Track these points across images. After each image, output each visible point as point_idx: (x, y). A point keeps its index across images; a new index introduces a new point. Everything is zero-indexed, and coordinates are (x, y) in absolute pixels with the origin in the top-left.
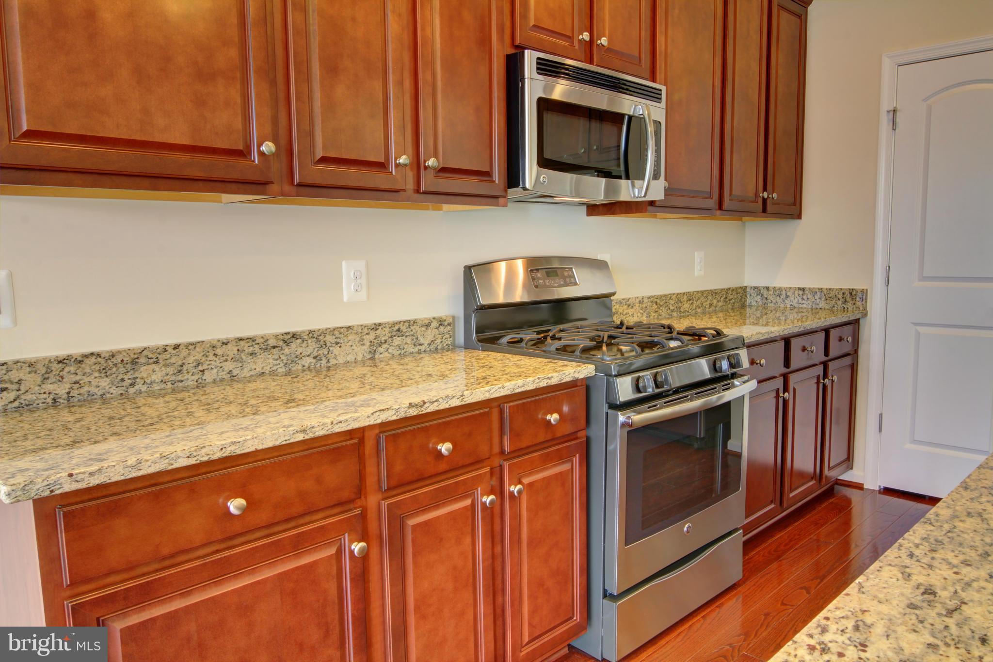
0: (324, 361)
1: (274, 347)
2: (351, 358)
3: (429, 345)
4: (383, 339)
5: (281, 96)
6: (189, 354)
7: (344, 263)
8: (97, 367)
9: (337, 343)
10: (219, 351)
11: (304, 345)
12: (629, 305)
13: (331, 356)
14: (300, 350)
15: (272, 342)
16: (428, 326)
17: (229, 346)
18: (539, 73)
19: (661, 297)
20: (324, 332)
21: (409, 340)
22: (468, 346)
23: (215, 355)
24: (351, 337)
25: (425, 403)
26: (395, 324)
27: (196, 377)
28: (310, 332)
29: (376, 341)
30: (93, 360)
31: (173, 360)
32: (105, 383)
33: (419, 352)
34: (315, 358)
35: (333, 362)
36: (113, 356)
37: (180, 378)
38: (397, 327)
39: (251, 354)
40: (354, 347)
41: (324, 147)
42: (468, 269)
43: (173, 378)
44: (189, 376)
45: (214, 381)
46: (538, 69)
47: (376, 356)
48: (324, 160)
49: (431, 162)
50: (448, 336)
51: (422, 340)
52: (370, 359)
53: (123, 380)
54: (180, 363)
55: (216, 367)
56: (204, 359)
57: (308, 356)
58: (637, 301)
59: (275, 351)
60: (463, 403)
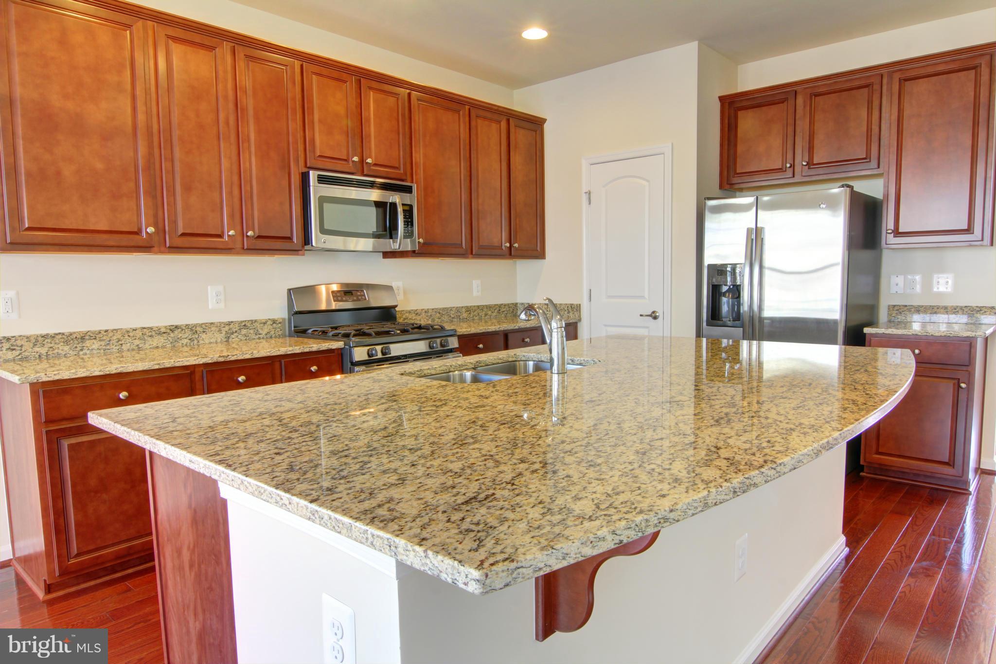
0: (196, 342)
1: (164, 333)
2: (213, 340)
3: (266, 334)
4: (234, 330)
5: (160, 203)
6: (114, 335)
7: (209, 287)
8: (63, 340)
9: (204, 332)
10: (131, 334)
11: (183, 332)
12: (417, 314)
13: (200, 339)
14: (180, 335)
15: (163, 330)
16: (265, 323)
17: (137, 331)
18: (319, 183)
19: (444, 309)
20: (196, 326)
21: (252, 331)
22: (290, 336)
23: (129, 336)
24: (213, 329)
25: (228, 355)
26: (242, 322)
27: (118, 348)
28: (187, 325)
29: (229, 331)
30: (60, 336)
31: (104, 338)
32: (66, 348)
33: (259, 338)
34: (190, 339)
35: (201, 342)
36: (71, 335)
37: (108, 347)
38: (243, 324)
39: (150, 336)
40: (215, 334)
41: (184, 228)
42: (289, 290)
43: (104, 347)
44: (114, 347)
45: (128, 350)
46: (318, 180)
47: (230, 340)
48: (183, 235)
49: (250, 233)
50: (279, 330)
51: (261, 332)
52: (226, 341)
53: (76, 347)
54: (108, 339)
55: (129, 342)
56: (122, 338)
57: (186, 338)
58: (424, 311)
59: (164, 335)
60: (253, 357)
